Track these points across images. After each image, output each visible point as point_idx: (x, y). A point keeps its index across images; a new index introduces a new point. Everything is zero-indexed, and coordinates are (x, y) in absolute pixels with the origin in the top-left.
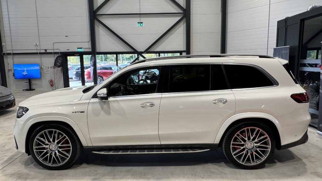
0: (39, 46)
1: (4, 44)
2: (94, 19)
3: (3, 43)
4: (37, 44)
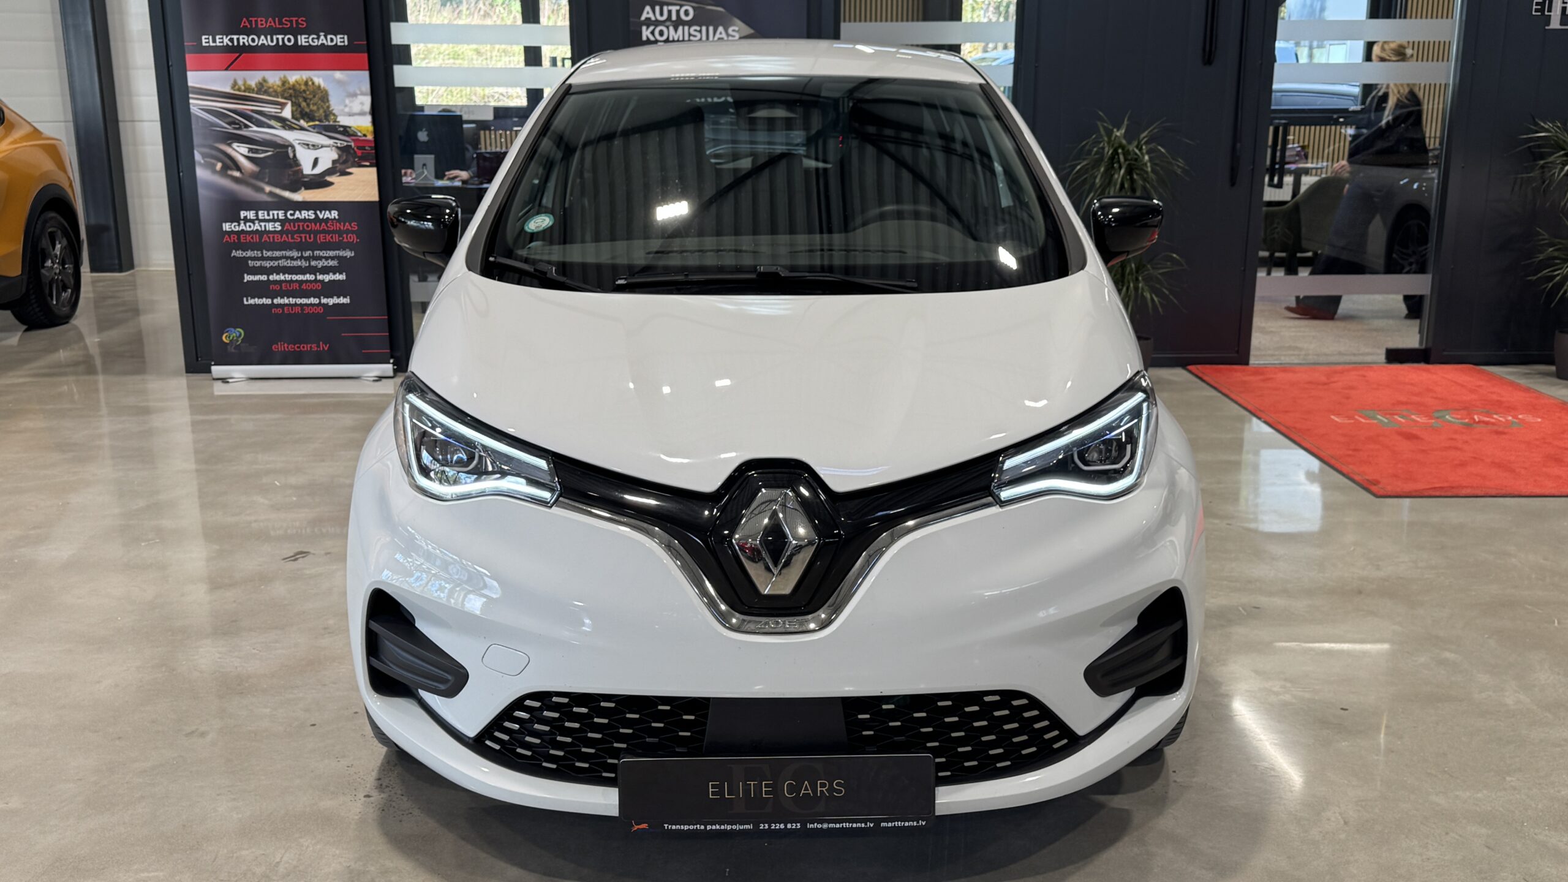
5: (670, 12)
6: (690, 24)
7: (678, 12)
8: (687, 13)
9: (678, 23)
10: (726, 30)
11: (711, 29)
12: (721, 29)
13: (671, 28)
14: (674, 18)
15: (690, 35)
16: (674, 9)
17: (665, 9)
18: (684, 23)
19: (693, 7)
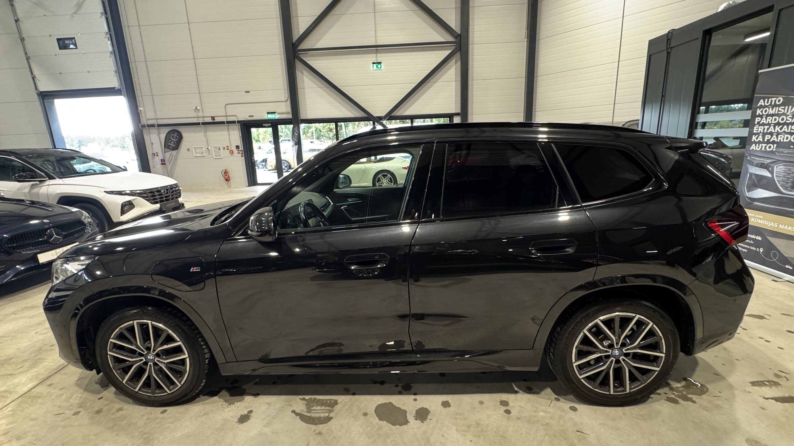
0: (201, 111)
1: (141, 109)
2: (294, 58)
3: (140, 107)
4: (198, 108)
6: (780, 106)
8: (779, 101)
9: (774, 106)
11: (790, 107)
13: (771, 109)
14: (773, 103)
15: (779, 111)
16: (774, 99)
17: (770, 100)
18: (777, 106)
19: (783, 98)
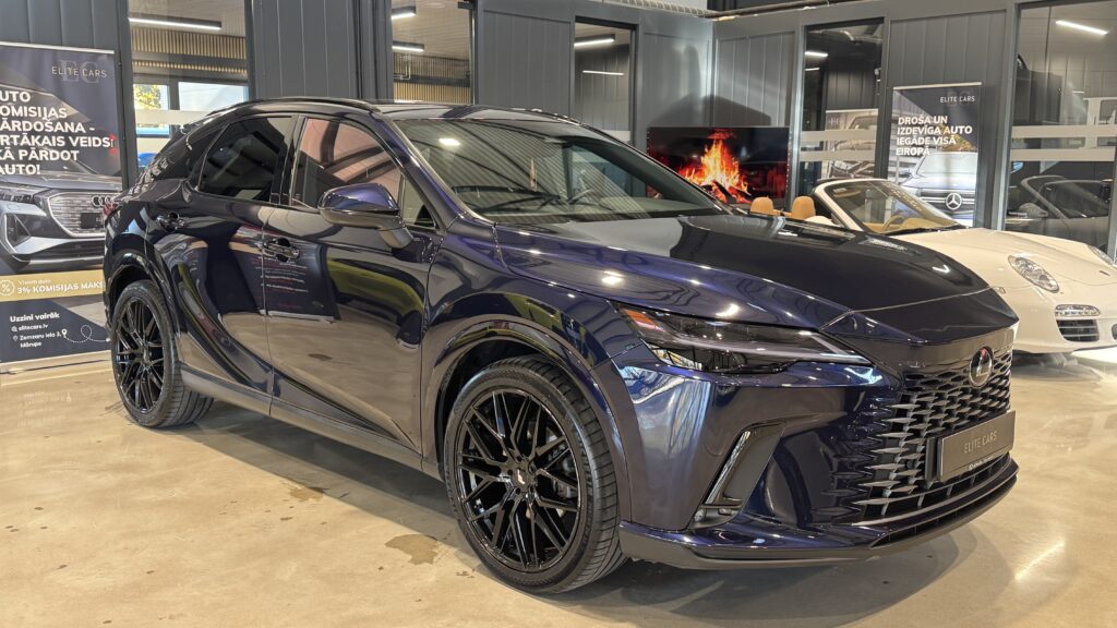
5: (11, 95)
6: (28, 105)
7: (18, 96)
8: (25, 97)
9: (18, 104)
10: (57, 111)
11: (45, 109)
12: (53, 109)
13: (13, 108)
14: (15, 100)
15: (28, 112)
16: (14, 93)
17: (7, 93)
18: (23, 104)
19: (31, 94)
